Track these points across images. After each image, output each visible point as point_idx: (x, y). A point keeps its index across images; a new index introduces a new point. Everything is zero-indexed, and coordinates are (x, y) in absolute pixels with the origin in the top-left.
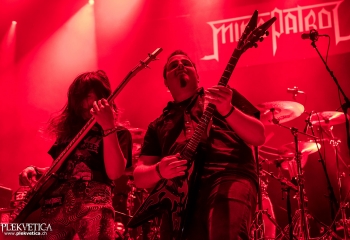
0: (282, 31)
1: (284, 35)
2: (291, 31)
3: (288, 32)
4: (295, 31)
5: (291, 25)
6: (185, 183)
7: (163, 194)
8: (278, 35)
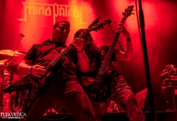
0: (58, 14)
1: (58, 16)
2: (62, 15)
3: (60, 15)
4: (64, 16)
5: (62, 12)
6: (44, 79)
7: (29, 81)
8: (56, 16)
